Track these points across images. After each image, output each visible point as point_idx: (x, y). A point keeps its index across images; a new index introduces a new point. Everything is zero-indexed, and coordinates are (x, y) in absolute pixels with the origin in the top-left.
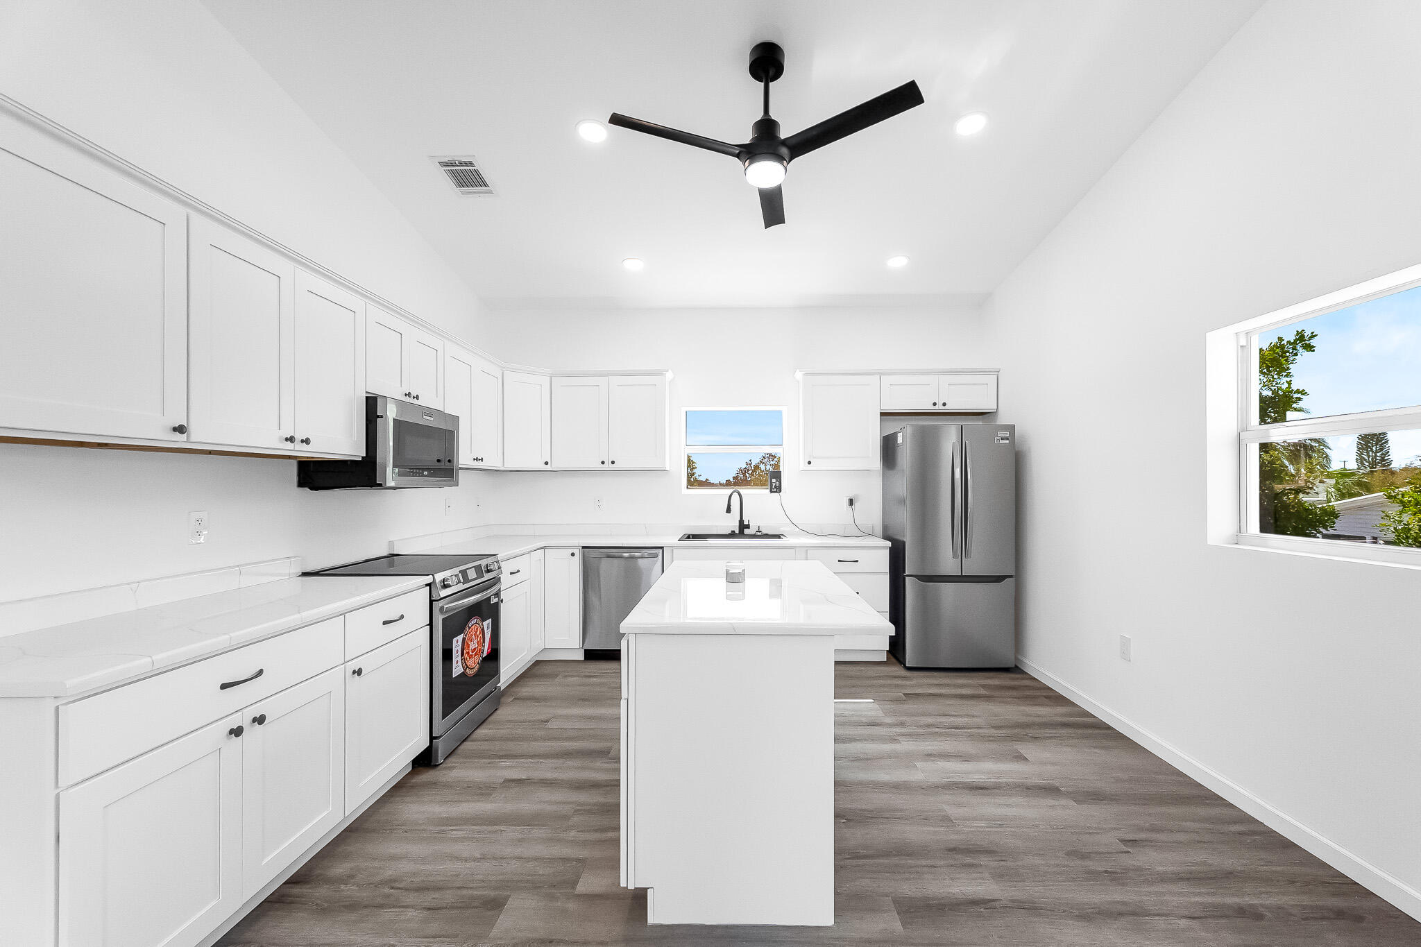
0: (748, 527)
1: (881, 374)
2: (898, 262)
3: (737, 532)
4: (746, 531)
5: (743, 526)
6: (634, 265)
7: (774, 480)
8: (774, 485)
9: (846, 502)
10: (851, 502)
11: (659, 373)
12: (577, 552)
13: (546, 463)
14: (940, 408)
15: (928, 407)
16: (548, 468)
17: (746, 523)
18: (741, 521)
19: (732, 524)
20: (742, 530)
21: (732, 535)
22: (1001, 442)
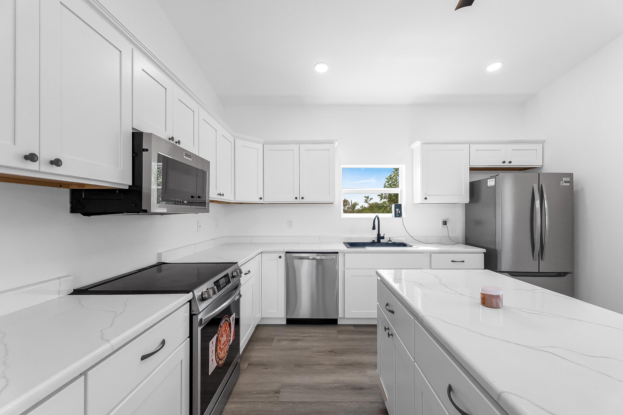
0: (383, 238)
1: (470, 143)
2: (494, 67)
3: (376, 241)
4: (382, 241)
5: (379, 237)
6: (321, 68)
7: (397, 210)
8: (397, 212)
9: (441, 223)
10: (445, 223)
11: (331, 142)
12: (283, 255)
13: (261, 198)
14: (507, 165)
15: (499, 164)
16: (262, 201)
17: (382, 235)
18: (379, 234)
19: (372, 236)
20: (379, 242)
21: (372, 244)
22: (565, 184)
